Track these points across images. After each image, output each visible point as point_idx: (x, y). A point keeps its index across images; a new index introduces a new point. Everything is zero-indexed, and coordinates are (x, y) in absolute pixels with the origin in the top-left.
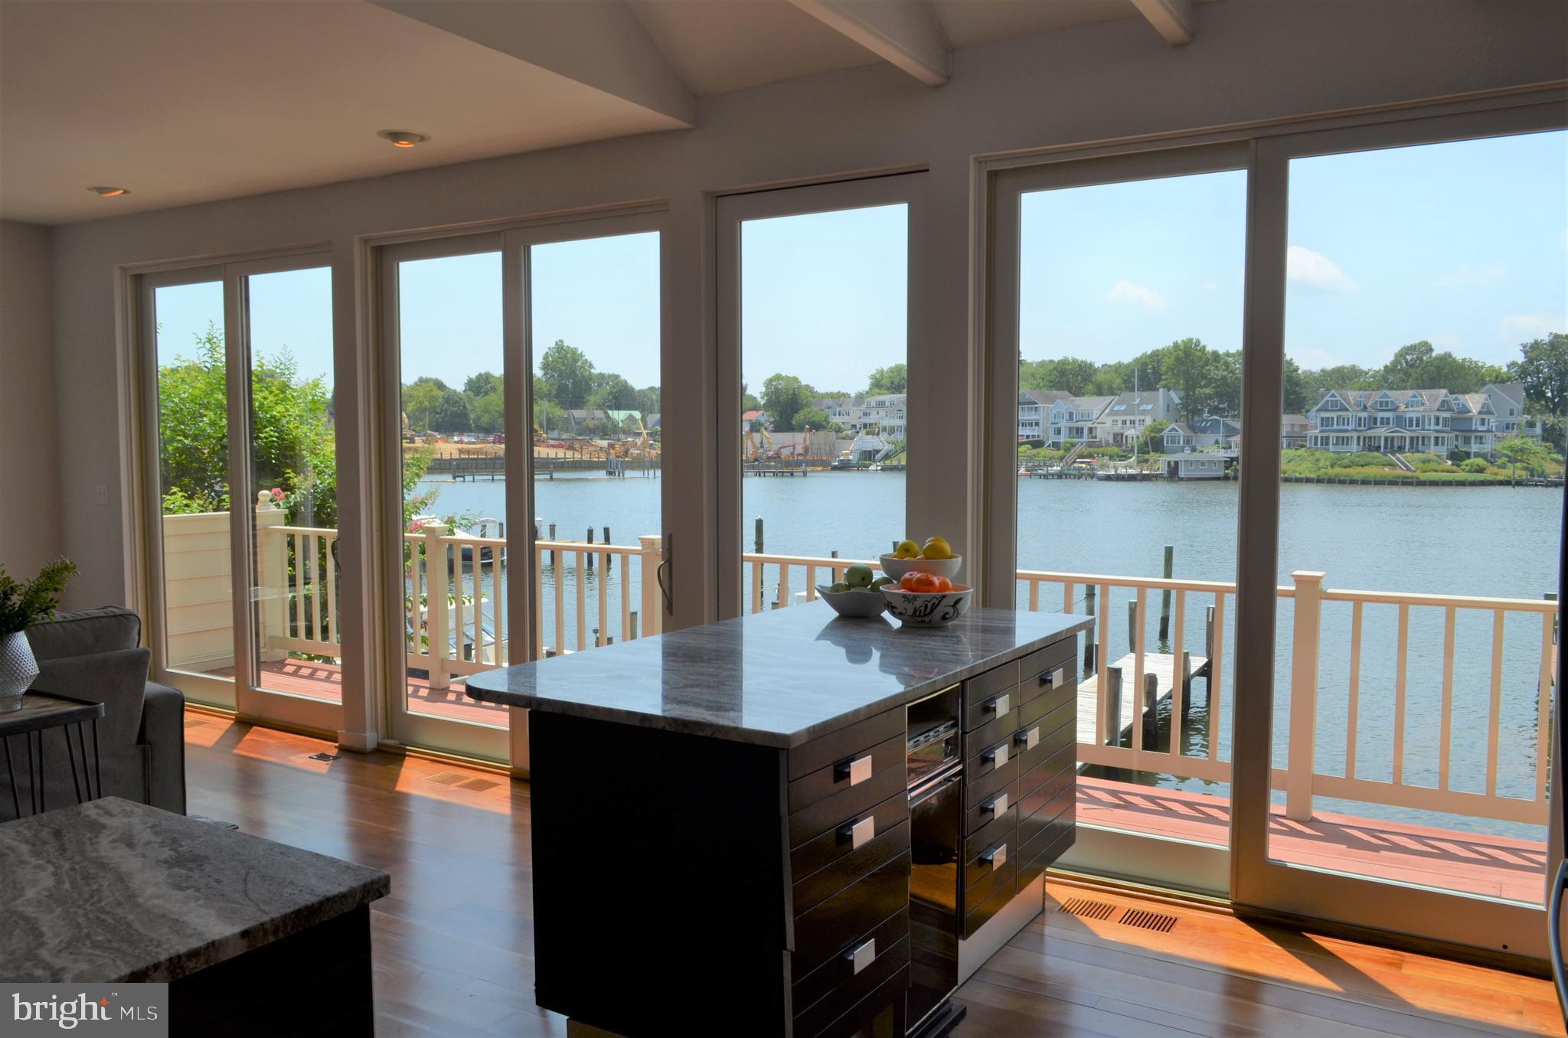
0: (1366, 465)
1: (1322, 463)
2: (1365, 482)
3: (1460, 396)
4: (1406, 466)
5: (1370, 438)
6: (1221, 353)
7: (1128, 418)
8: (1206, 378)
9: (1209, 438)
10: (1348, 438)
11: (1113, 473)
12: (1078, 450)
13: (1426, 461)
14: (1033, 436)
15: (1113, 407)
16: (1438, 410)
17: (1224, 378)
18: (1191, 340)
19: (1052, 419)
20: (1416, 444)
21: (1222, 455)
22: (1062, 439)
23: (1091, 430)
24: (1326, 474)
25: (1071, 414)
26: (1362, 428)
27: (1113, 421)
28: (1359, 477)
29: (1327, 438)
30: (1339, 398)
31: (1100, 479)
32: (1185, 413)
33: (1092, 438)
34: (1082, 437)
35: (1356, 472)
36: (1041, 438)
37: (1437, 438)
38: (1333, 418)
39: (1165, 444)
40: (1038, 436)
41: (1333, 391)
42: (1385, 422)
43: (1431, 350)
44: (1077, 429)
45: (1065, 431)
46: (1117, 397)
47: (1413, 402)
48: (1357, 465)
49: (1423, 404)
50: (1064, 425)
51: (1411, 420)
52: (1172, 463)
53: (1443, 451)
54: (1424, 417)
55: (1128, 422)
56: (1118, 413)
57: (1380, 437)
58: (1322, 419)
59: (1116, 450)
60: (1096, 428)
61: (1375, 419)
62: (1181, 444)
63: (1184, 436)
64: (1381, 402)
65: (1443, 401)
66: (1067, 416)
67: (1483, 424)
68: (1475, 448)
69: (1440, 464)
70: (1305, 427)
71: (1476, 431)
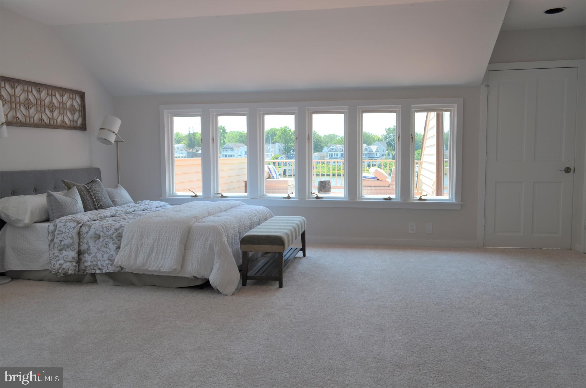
1: (331, 169)
18: (286, 127)
19: (239, 154)
26: (342, 157)
30: (335, 147)
32: (285, 152)
38: (333, 154)
41: (333, 145)
50: (243, 156)
55: (266, 155)
58: (330, 154)
65: (365, 148)
66: (244, 153)
67: (376, 155)
68: (374, 163)
69: (365, 168)
70: (324, 156)
71: (375, 157)
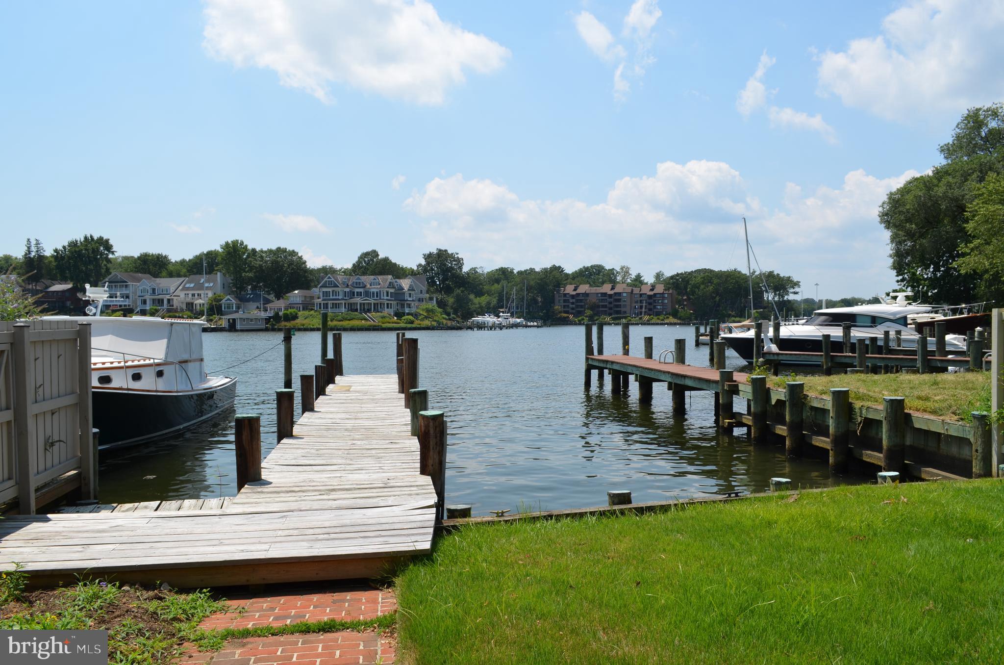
0: (351, 319)
2: (354, 329)
3: (397, 280)
4: (373, 320)
5: (351, 304)
6: (257, 250)
7: (196, 292)
8: (248, 266)
9: (252, 305)
10: (339, 304)
12: (161, 313)
13: (383, 317)
14: (125, 306)
15: (185, 285)
16: (388, 288)
17: (261, 266)
18: (237, 241)
19: (139, 293)
20: (377, 308)
21: (263, 315)
22: (148, 307)
23: (169, 300)
24: (329, 325)
25: (154, 290)
27: (185, 294)
28: (349, 326)
29: (327, 304)
30: (333, 279)
32: (235, 289)
33: (170, 306)
34: (162, 305)
35: (346, 324)
36: (131, 307)
37: (388, 304)
38: (330, 292)
39: (224, 309)
40: (129, 306)
41: (329, 275)
42: (359, 294)
43: (378, 255)
44: (159, 300)
45: (150, 301)
46: (187, 278)
47: (374, 282)
48: (346, 320)
49: (379, 284)
50: (148, 297)
51: (373, 293)
52: (231, 321)
53: (391, 311)
54: (380, 291)
55: (196, 295)
56: (188, 289)
57: (357, 303)
58: (323, 292)
59: (189, 313)
60: (173, 299)
61: (354, 292)
62: (235, 308)
63: (236, 304)
64: (356, 283)
65: (390, 283)
66: (150, 291)
67: (410, 297)
68: (407, 310)
69: (391, 319)
70: (312, 298)
71: (407, 300)
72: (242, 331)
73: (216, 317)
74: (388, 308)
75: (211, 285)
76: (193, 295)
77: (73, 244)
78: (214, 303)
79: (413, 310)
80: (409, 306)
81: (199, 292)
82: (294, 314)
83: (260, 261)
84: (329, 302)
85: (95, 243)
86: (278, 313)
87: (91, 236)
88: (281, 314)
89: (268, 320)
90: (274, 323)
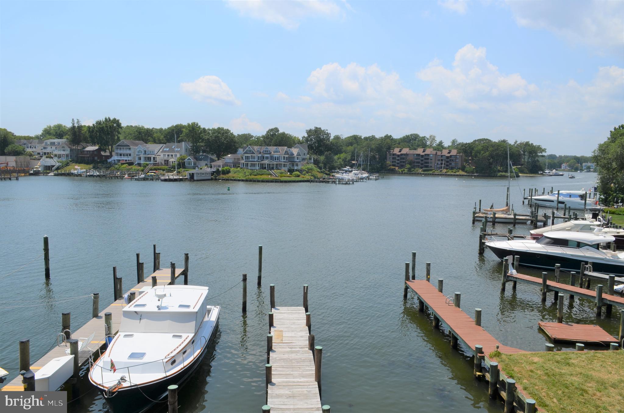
0: (262, 175)
1: (247, 174)
2: (263, 181)
3: (290, 149)
4: (275, 175)
5: (262, 164)
6: (206, 129)
7: (170, 154)
8: (201, 139)
9: (203, 163)
10: (255, 164)
11: (167, 178)
12: (150, 167)
13: (281, 173)
15: (164, 149)
16: (284, 154)
17: (208, 139)
18: (195, 123)
19: (137, 153)
20: (278, 167)
21: (209, 170)
22: (142, 162)
23: (154, 158)
24: (249, 178)
25: (145, 151)
26: (260, 160)
27: (164, 155)
28: (260, 179)
30: (251, 149)
31: (162, 180)
32: (193, 152)
33: (155, 161)
34: (150, 161)
35: (259, 177)
36: (132, 161)
37: (284, 164)
38: (249, 156)
39: (186, 165)
40: (131, 160)
41: (249, 146)
42: (267, 158)
43: (278, 131)
44: (148, 158)
45: (143, 159)
46: (165, 145)
47: (276, 151)
48: (259, 175)
49: (279, 152)
50: (142, 156)
51: (276, 157)
52: (191, 174)
53: (286, 169)
54: (280, 157)
55: (170, 156)
56: (165, 151)
58: (246, 156)
59: (166, 167)
60: (156, 157)
61: (264, 157)
62: (193, 165)
63: (193, 162)
64: (266, 151)
65: (286, 151)
66: (143, 152)
67: (298, 159)
68: (296, 168)
69: (286, 174)
70: (238, 159)
71: (296, 162)
72: (198, 180)
73: (182, 170)
74: (284, 167)
75: (179, 149)
76: (168, 155)
77: (99, 123)
78: (181, 161)
79: (299, 167)
80: (297, 165)
81: (172, 154)
82: (228, 170)
83: (208, 136)
84: (249, 163)
85: (111, 122)
86: (219, 169)
87: (109, 118)
88: (220, 169)
89: (212, 174)
90: (216, 175)
